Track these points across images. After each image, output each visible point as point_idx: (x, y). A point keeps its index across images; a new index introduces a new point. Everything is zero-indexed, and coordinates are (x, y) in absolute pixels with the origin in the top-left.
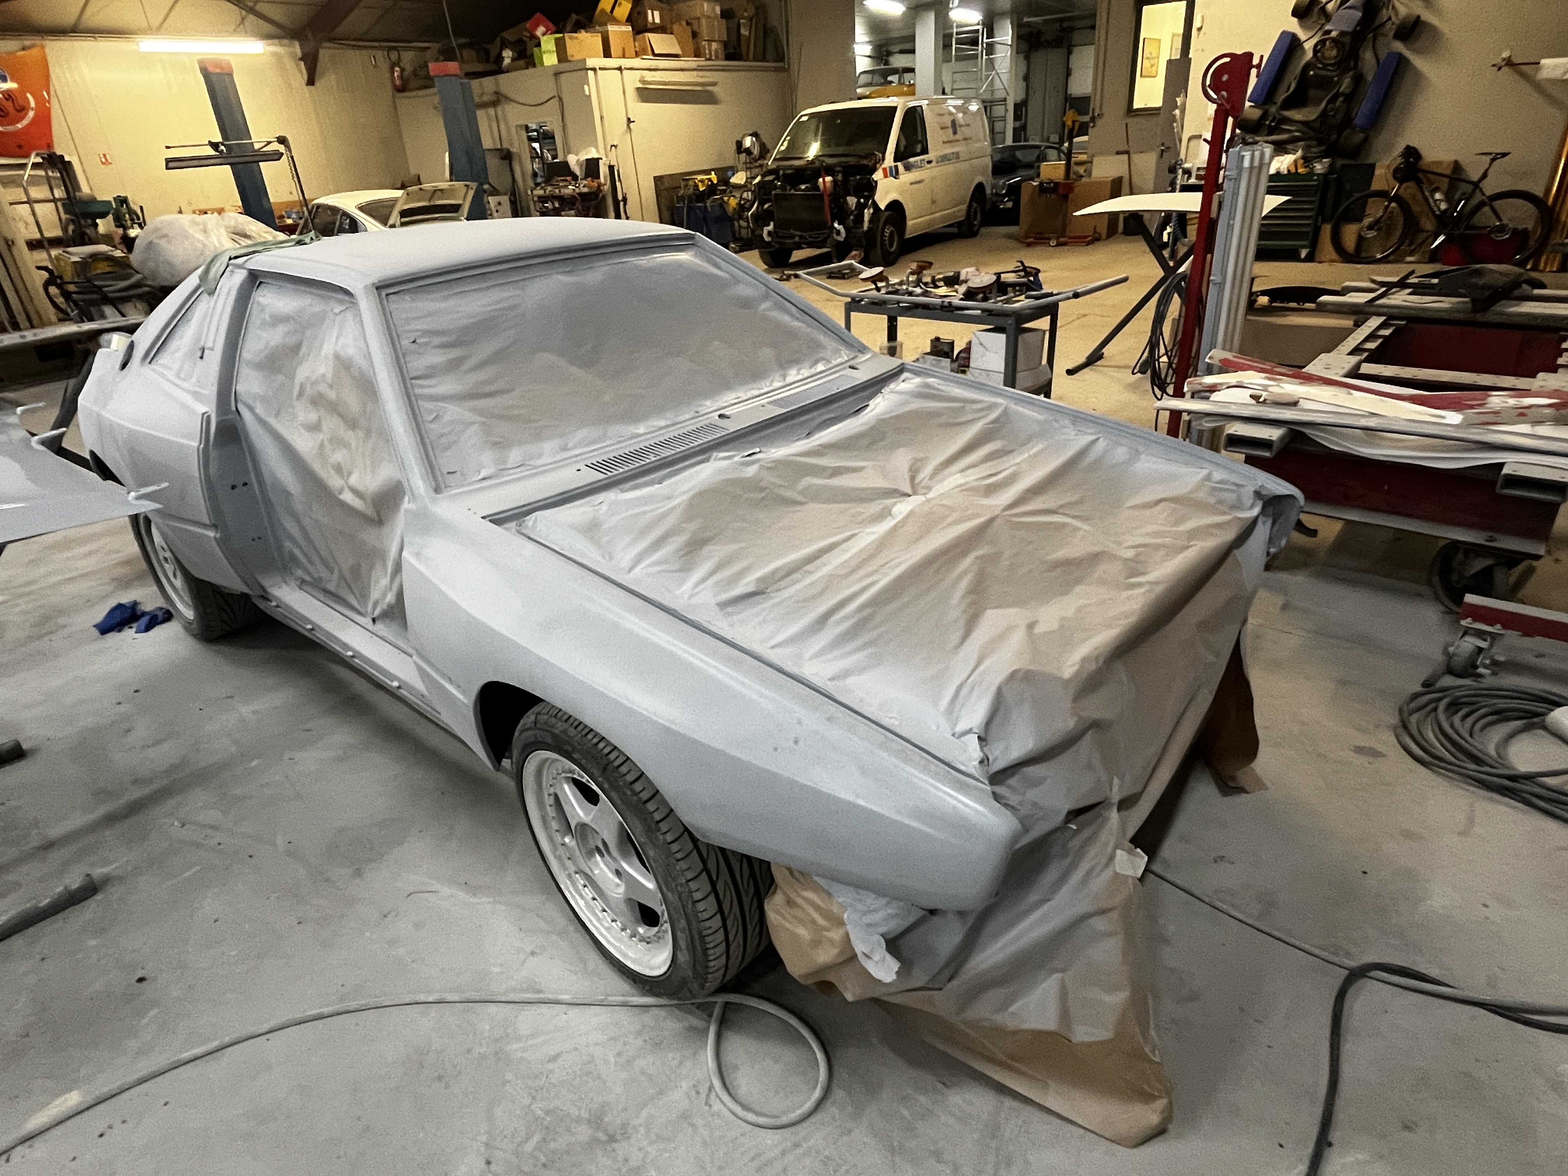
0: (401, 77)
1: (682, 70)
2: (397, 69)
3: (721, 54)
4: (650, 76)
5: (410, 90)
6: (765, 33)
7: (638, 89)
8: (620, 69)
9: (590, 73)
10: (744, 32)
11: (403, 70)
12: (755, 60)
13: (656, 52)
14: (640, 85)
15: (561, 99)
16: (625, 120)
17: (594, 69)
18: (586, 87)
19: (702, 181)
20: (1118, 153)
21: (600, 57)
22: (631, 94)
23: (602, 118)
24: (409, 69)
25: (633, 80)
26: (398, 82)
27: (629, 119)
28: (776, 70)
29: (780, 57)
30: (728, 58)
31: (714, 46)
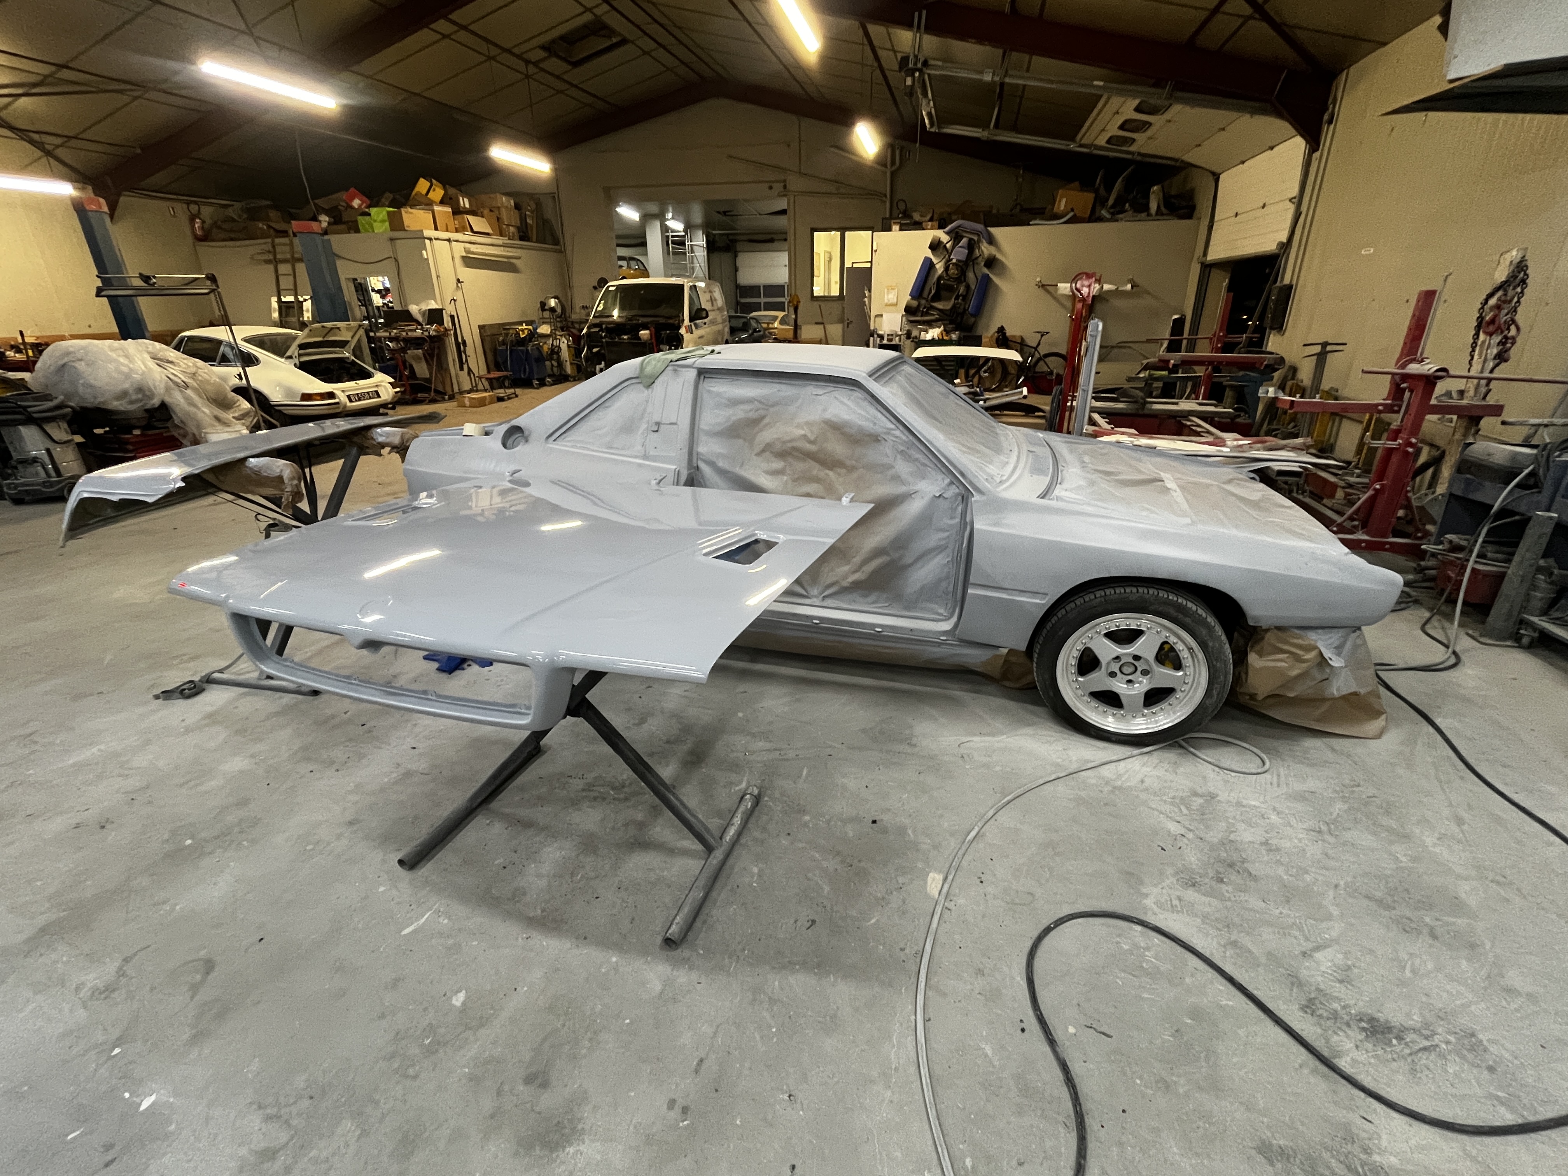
0: (202, 228)
1: (493, 245)
2: (198, 220)
3: (517, 236)
4: (473, 248)
5: (213, 241)
6: (544, 224)
7: (463, 257)
8: (449, 240)
9: (427, 241)
10: (529, 221)
11: (203, 222)
12: (537, 242)
13: (475, 230)
14: (464, 254)
15: (396, 260)
16: (455, 281)
17: (430, 239)
18: (424, 252)
19: (523, 330)
20: (816, 323)
21: (431, 229)
22: (458, 261)
23: (438, 277)
24: (209, 222)
25: (459, 250)
26: (199, 232)
27: (458, 280)
28: (555, 251)
29: (556, 242)
30: (522, 238)
31: (512, 229)
